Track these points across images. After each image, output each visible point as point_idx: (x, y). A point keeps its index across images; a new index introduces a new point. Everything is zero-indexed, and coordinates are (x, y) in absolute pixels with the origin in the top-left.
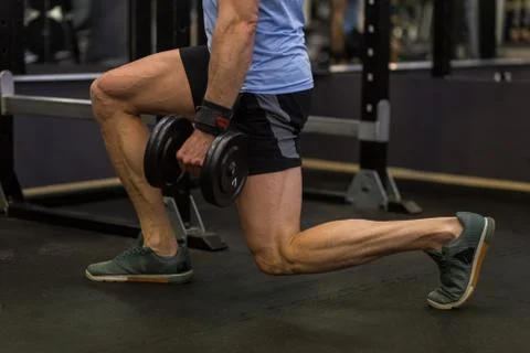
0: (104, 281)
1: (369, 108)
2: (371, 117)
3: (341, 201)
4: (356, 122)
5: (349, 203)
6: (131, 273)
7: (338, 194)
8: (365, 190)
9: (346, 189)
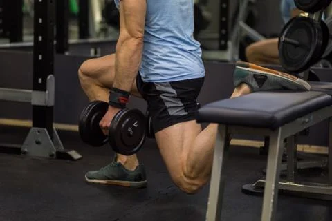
0: (93, 183)
1: (40, 81)
2: (42, 88)
3: (18, 152)
4: (31, 91)
5: (25, 153)
6: (109, 179)
7: (15, 146)
8: (38, 143)
9: (22, 142)
